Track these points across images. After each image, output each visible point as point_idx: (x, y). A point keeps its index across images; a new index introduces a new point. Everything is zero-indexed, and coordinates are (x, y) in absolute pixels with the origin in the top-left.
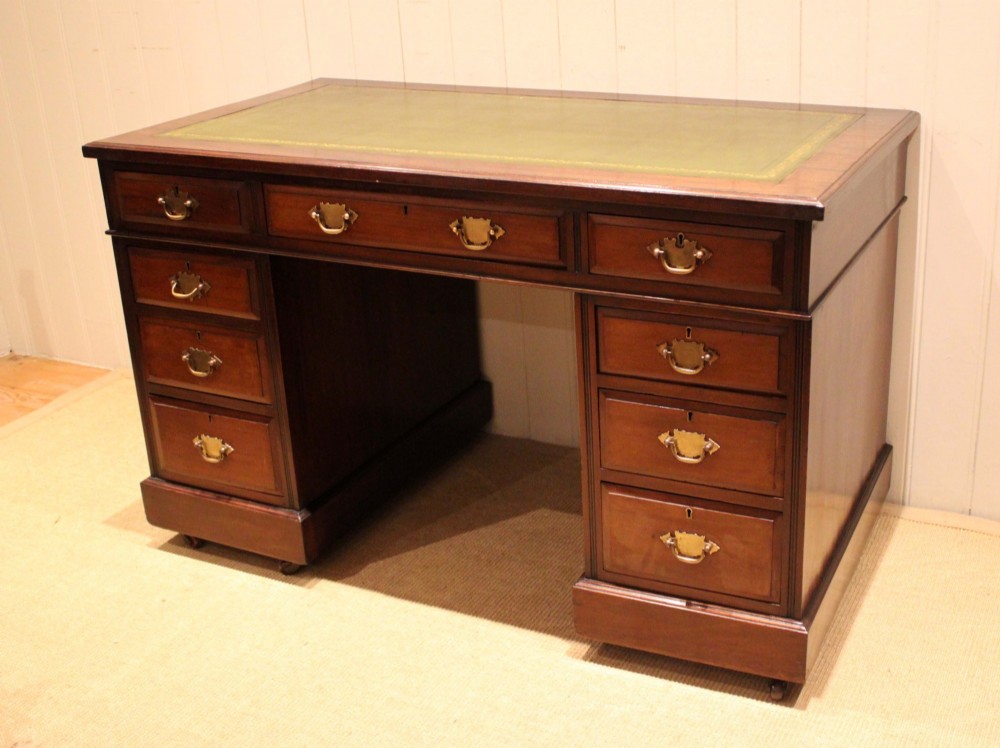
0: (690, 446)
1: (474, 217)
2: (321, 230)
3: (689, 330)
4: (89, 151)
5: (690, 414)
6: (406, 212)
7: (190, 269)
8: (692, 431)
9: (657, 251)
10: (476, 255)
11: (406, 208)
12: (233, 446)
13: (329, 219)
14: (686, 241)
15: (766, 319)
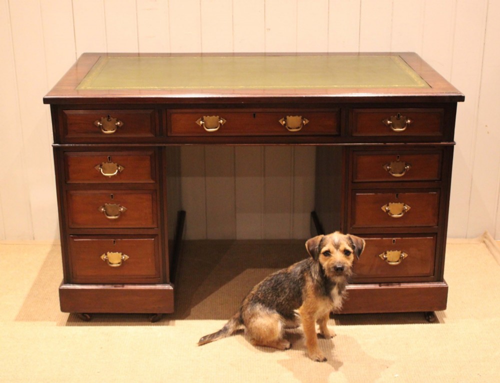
0: (396, 210)
1: (293, 116)
2: (205, 130)
3: (398, 157)
4: (46, 101)
5: (397, 195)
6: (254, 117)
7: (110, 160)
8: (397, 202)
9: (389, 122)
10: (294, 134)
11: (254, 115)
12: (128, 256)
13: (209, 124)
14: (401, 116)
15: (434, 147)
